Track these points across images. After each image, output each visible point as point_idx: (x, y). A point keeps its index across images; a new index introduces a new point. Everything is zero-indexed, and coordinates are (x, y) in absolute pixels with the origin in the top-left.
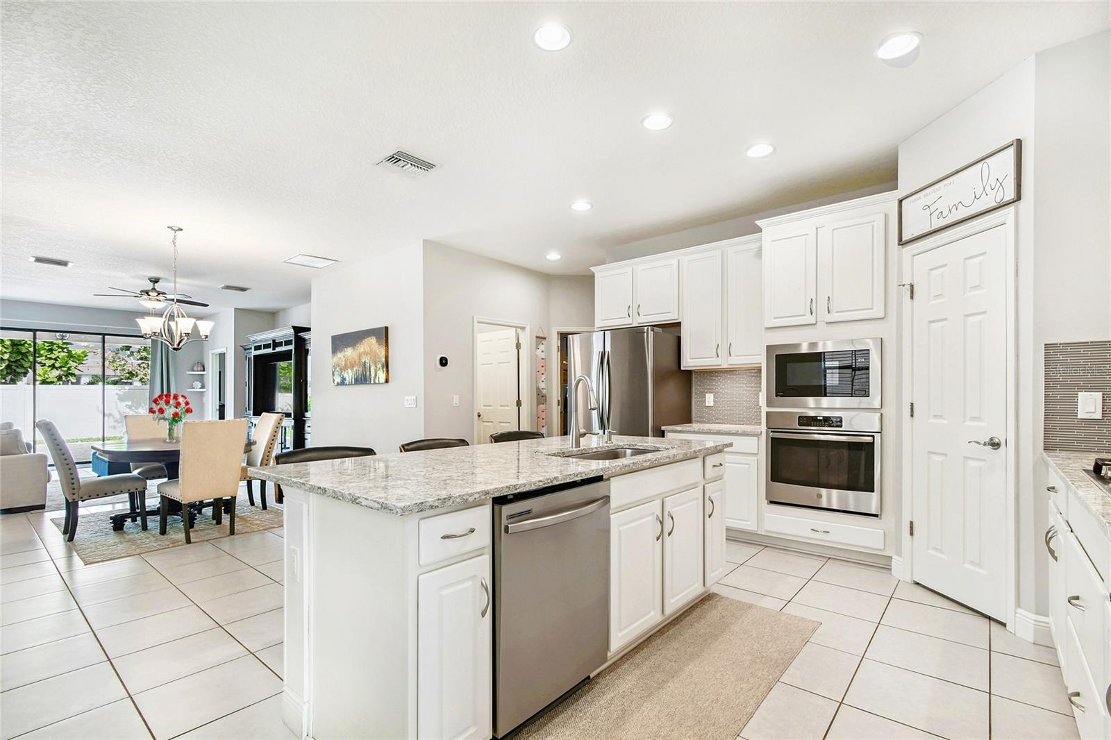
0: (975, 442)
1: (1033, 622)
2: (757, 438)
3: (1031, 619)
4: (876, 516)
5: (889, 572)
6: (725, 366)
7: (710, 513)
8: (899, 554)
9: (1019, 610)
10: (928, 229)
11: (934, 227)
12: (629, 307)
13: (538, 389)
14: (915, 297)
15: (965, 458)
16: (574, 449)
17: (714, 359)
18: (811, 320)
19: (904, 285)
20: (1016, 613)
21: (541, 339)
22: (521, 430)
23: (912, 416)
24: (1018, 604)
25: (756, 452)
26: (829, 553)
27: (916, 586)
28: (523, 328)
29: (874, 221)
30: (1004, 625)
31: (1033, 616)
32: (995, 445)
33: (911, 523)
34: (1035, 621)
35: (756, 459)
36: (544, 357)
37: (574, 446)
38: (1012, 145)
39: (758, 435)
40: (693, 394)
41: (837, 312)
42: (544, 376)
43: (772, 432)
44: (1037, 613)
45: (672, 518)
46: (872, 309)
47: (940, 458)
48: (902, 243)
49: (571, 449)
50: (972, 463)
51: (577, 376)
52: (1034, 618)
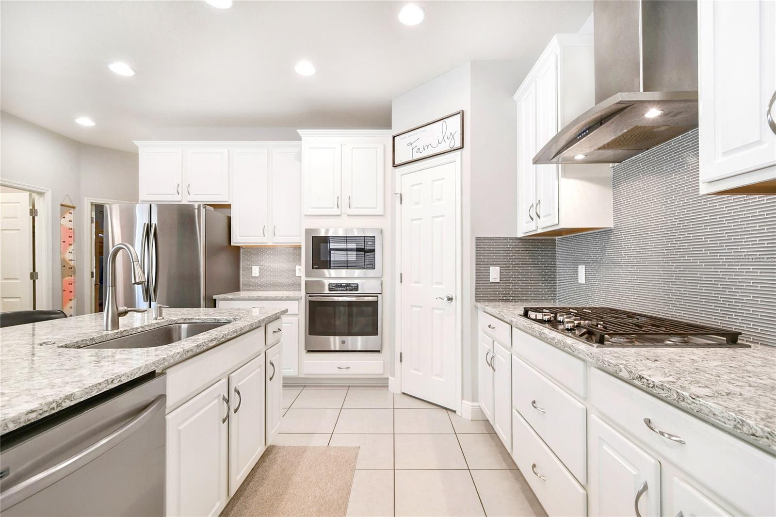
0: (440, 298)
1: (471, 407)
2: (298, 302)
3: (469, 405)
4: (379, 351)
5: (386, 389)
6: (270, 244)
7: (271, 377)
8: (393, 375)
9: (464, 401)
10: (410, 159)
11: (415, 158)
12: (178, 185)
13: (63, 261)
14: (403, 202)
15: (433, 308)
16: (110, 332)
17: (261, 238)
18: (337, 211)
19: (396, 194)
20: (462, 403)
21: (66, 208)
22: (37, 309)
23: (401, 282)
24: (463, 398)
25: (297, 313)
26: (348, 383)
27: (404, 395)
28: (41, 194)
29: (377, 148)
30: (455, 412)
31: (471, 404)
32: (450, 299)
33: (401, 353)
34: (472, 406)
35: (297, 318)
36: (72, 227)
37: (110, 328)
38: (459, 113)
39: (298, 299)
40: (241, 267)
41: (355, 208)
42: (72, 248)
43: (309, 296)
44: (473, 401)
45: (239, 393)
46: (376, 208)
47: (418, 309)
48: (395, 166)
49: (105, 333)
50: (437, 312)
51: (116, 243)
52: (471, 405)
